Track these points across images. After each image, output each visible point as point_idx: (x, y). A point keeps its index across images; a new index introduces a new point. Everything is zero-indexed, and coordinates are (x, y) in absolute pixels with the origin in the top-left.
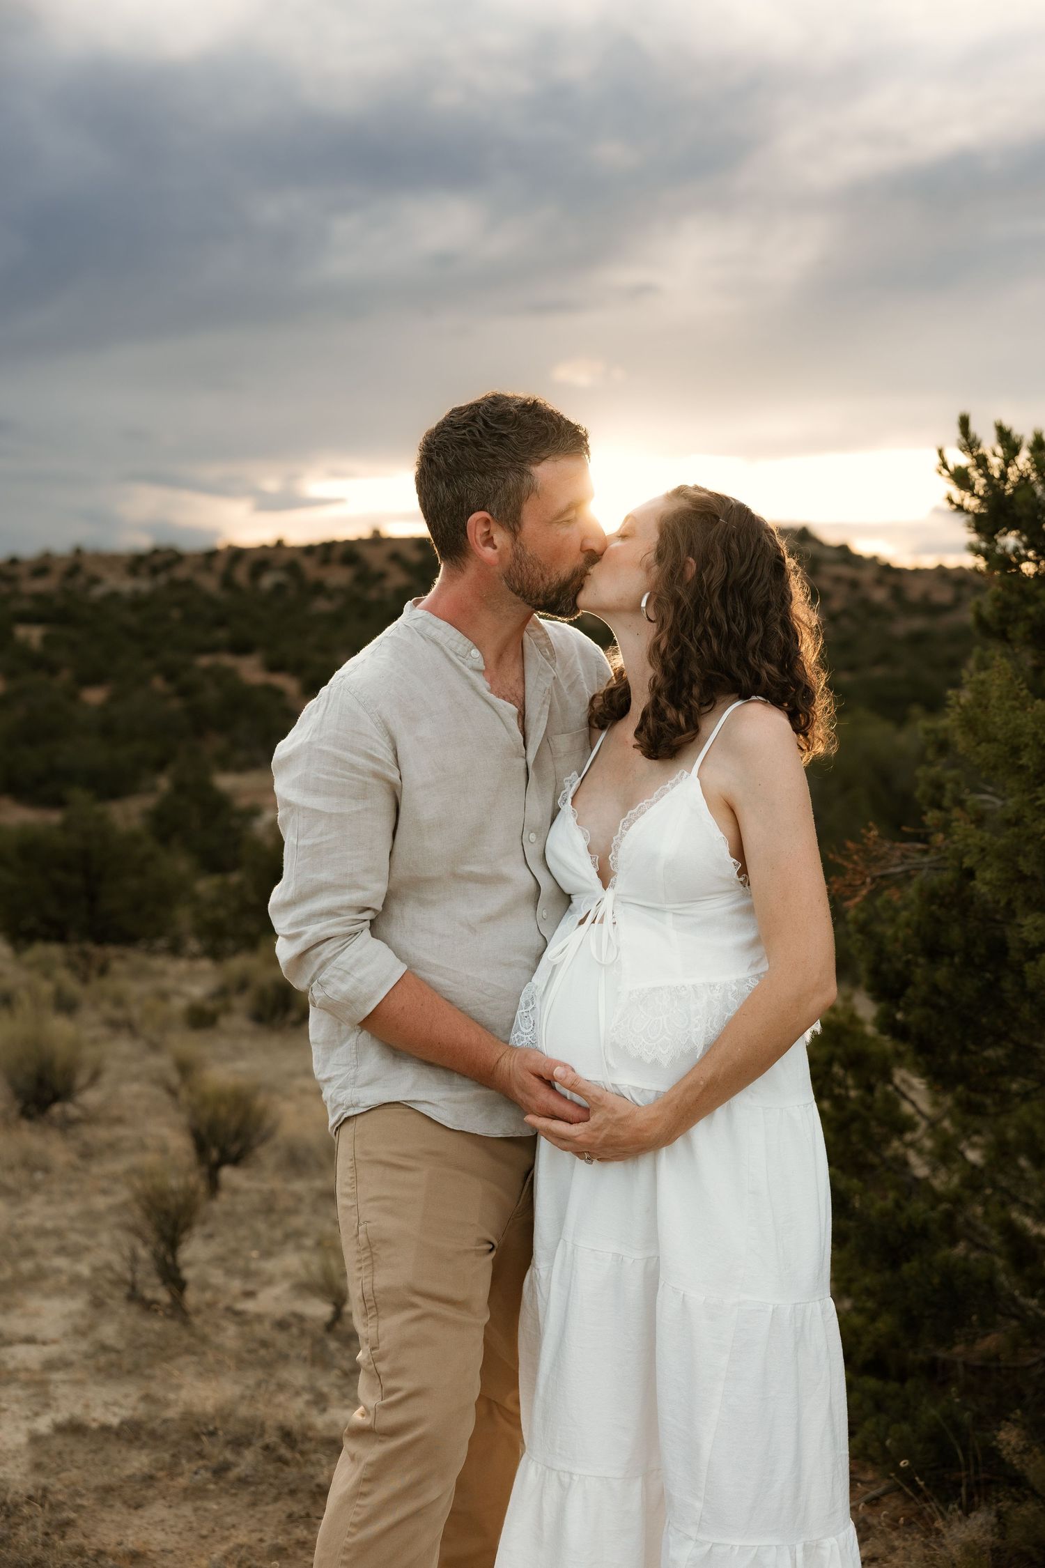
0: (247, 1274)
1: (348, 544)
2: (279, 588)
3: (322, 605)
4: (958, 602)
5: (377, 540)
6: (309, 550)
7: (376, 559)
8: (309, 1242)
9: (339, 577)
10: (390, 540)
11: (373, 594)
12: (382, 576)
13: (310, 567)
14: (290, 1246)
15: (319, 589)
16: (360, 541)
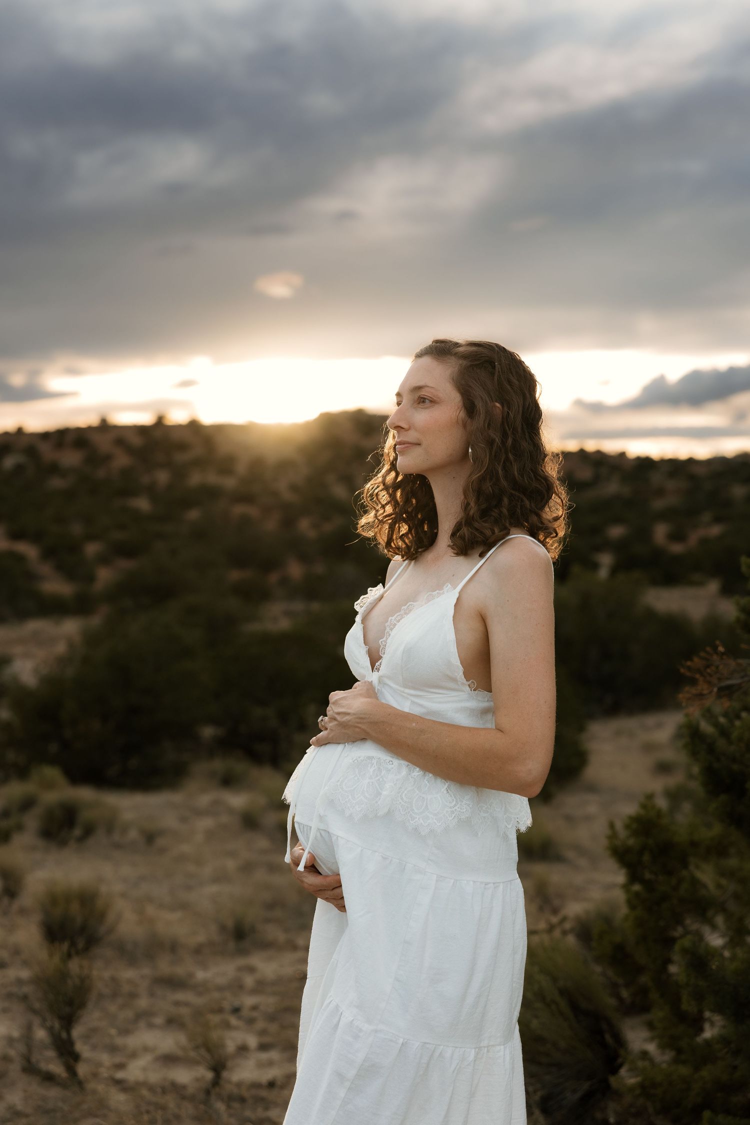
0: (113, 1049)
1: (79, 430)
2: (19, 469)
3: (56, 483)
4: (596, 481)
5: (104, 426)
6: (45, 436)
7: (104, 444)
8: (159, 1020)
9: (71, 458)
10: (116, 428)
11: (101, 473)
12: (108, 458)
13: (47, 451)
14: (142, 1024)
15: (54, 469)
16: (90, 429)
